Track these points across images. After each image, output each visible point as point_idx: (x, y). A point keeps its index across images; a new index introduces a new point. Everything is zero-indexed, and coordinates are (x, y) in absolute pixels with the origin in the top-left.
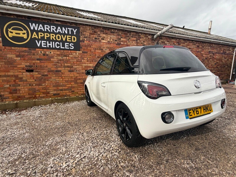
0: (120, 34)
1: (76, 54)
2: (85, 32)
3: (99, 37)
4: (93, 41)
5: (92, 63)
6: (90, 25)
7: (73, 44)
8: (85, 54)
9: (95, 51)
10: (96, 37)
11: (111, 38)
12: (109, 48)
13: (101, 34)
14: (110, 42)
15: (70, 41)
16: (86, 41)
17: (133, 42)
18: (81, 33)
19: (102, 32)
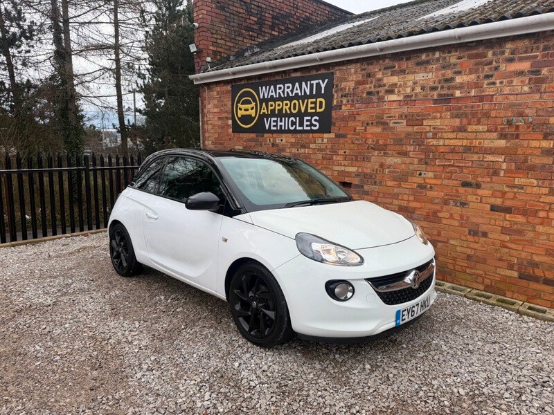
0: (453, 60)
1: (322, 141)
2: (346, 80)
3: (380, 86)
4: (362, 103)
5: (354, 163)
6: (357, 61)
7: (317, 118)
8: (342, 140)
9: (366, 128)
10: (370, 90)
11: (415, 83)
12: (406, 116)
13: (385, 78)
14: (413, 98)
15: (314, 111)
16: (346, 105)
17: (512, 82)
18: (337, 86)
19: (389, 72)
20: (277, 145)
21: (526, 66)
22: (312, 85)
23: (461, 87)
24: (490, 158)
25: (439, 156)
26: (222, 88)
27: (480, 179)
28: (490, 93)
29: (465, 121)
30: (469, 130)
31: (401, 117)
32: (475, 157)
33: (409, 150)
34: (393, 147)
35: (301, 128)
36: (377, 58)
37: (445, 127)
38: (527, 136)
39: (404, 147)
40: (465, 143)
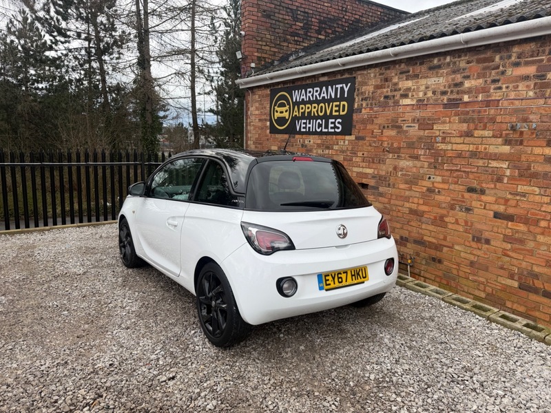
0: (463, 64)
1: (344, 142)
2: (365, 84)
3: (395, 90)
4: (380, 106)
5: (371, 165)
6: (376, 66)
7: (340, 120)
8: (361, 142)
9: (382, 131)
10: (387, 94)
11: (427, 88)
12: (418, 120)
13: (400, 83)
14: (425, 102)
15: (337, 113)
16: (365, 108)
17: (518, 86)
18: (358, 90)
19: (404, 76)
20: (306, 146)
21: (531, 70)
22: (337, 89)
23: (469, 91)
24: (494, 164)
25: (447, 160)
26: (263, 92)
27: (484, 185)
28: (497, 98)
29: (472, 126)
30: (476, 136)
31: (413, 121)
32: (481, 163)
33: (420, 153)
34: (406, 150)
35: (326, 130)
36: (394, 62)
37: (453, 132)
38: (531, 143)
39: (416, 150)
40: (472, 148)
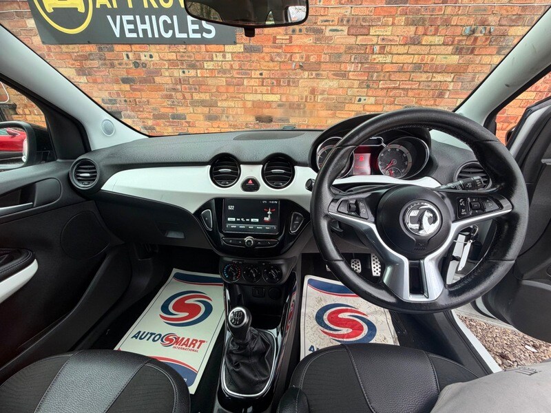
1: (224, 56)
5: (276, 89)
8: (255, 56)
9: (291, 38)
12: (348, 21)
20: (144, 65)
25: (384, 77)
29: (421, 30)
30: (423, 43)
31: (341, 21)
32: (424, 77)
33: (348, 69)
34: (329, 66)
35: (184, 36)
37: (396, 38)
38: (482, 51)
39: (343, 65)
40: (416, 59)
